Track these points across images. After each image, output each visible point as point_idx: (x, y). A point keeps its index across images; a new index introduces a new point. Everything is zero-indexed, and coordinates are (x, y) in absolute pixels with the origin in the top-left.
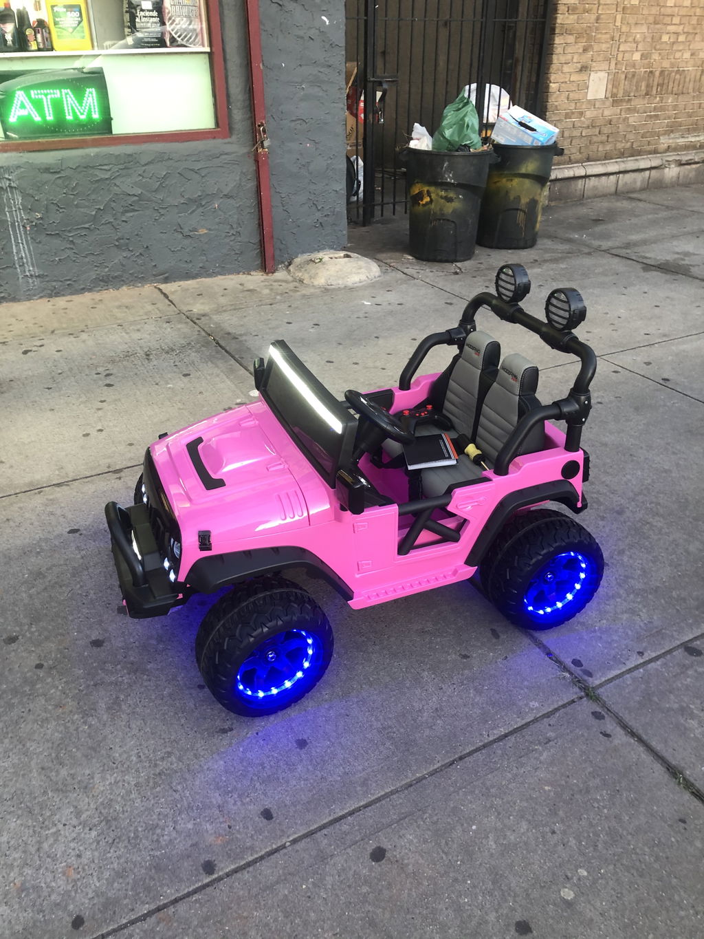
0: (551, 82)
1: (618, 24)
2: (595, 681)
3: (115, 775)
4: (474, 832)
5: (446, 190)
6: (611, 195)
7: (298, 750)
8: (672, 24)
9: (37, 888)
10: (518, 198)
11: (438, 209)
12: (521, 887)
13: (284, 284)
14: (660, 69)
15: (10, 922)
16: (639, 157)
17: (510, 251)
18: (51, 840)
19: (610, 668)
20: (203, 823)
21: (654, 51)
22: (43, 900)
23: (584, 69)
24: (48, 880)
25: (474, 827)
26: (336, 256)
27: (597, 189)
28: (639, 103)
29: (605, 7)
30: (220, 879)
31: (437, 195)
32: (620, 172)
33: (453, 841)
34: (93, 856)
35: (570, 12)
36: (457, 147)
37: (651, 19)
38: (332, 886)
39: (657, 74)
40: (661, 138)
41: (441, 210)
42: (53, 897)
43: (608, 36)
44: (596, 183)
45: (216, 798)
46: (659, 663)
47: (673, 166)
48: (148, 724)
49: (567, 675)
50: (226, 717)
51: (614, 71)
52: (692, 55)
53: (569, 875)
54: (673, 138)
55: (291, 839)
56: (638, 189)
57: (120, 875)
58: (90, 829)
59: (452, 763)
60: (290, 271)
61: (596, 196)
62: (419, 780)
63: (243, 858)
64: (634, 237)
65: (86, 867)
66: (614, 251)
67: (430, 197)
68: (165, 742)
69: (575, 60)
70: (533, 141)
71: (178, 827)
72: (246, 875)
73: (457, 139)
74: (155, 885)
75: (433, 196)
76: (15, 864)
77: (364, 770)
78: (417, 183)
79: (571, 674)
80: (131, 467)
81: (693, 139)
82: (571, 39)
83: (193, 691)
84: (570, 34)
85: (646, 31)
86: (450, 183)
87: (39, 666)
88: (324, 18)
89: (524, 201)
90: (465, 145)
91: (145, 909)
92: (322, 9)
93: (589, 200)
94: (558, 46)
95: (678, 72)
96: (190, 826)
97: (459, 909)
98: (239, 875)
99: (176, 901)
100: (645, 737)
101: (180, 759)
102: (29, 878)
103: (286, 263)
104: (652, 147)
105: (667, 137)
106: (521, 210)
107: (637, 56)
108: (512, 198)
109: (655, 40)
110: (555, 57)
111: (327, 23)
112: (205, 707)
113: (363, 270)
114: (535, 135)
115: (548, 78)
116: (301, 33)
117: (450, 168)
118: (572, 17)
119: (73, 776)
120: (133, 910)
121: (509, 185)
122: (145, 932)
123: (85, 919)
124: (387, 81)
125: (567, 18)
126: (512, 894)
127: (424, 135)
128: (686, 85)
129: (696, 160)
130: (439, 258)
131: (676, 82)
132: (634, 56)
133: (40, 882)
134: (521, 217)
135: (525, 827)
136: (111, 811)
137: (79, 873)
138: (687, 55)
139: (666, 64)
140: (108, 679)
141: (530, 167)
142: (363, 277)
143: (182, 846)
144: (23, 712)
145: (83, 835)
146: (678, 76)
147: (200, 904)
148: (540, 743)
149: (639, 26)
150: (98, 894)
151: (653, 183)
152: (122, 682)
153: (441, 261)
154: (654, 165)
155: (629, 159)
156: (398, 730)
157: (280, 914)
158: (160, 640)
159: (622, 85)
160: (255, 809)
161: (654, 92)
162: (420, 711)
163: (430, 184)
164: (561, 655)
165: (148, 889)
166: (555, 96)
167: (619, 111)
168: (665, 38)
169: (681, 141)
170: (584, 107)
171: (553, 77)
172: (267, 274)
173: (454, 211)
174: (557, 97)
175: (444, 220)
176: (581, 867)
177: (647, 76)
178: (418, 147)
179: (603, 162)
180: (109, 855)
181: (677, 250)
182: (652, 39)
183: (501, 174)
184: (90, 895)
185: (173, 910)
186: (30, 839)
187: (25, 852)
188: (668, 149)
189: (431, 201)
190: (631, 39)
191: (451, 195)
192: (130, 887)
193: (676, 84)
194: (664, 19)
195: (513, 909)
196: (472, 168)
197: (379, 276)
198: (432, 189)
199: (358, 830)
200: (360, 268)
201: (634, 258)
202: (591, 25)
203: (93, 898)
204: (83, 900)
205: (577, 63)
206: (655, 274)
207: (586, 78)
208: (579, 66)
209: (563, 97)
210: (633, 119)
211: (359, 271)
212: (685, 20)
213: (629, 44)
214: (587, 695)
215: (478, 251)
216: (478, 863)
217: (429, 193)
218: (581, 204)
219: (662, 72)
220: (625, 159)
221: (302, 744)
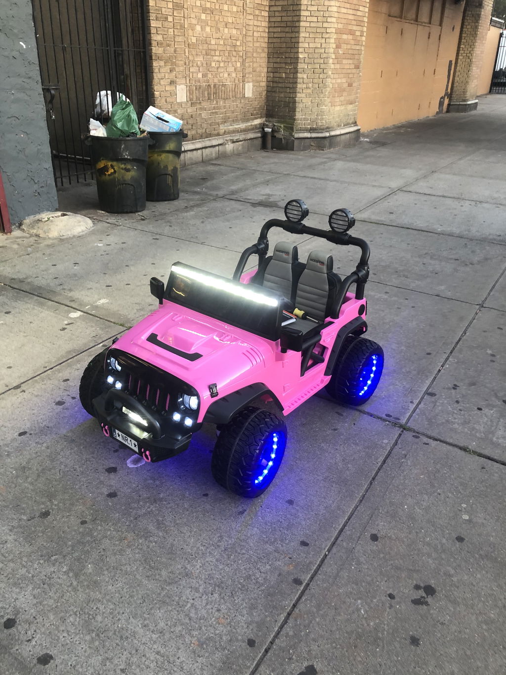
0: (155, 91)
1: (187, 54)
2: (403, 421)
3: (199, 561)
4: (407, 508)
5: (125, 164)
6: (200, 162)
7: (291, 506)
8: (216, 56)
9: (209, 639)
10: (166, 167)
11: (121, 177)
12: (446, 523)
13: (25, 239)
14: (213, 84)
15: (211, 665)
16: (210, 138)
17: (166, 202)
18: (193, 611)
19: (405, 413)
20: (275, 563)
21: (208, 72)
22: (220, 643)
23: (172, 83)
24: (213, 632)
25: (406, 507)
26: (56, 215)
27: (192, 159)
28: (205, 104)
29: (178, 43)
30: (308, 585)
31: (119, 167)
32: (202, 148)
33: (402, 517)
34: (227, 606)
35: (159, 45)
36: (127, 135)
37: (204, 52)
38: (365, 561)
39: (212, 86)
40: (220, 126)
41: (123, 177)
42: (224, 638)
43: (182, 62)
44: (191, 156)
45: (270, 548)
46: (422, 404)
47: (229, 143)
48: (192, 527)
49: (387, 422)
50: (236, 505)
51: (189, 84)
52: (229, 75)
53: (460, 509)
54: (226, 126)
55: (326, 550)
56: (214, 158)
57: (252, 607)
58: (212, 594)
59: (371, 483)
60: (24, 229)
61: (192, 164)
62: (363, 496)
63: (311, 570)
64: (234, 188)
65: (229, 614)
66: (228, 197)
67: (114, 169)
68: (212, 532)
69: (166, 77)
70: (170, 129)
71: (262, 571)
72: (319, 576)
73: (127, 129)
74: (276, 603)
75: (116, 168)
76: (183, 633)
77: (333, 502)
78: (102, 160)
79: (389, 422)
80: (24, 382)
81: (237, 127)
82: (162, 63)
83: (202, 499)
84: (161, 60)
85: (202, 59)
86: (127, 159)
87: (83, 523)
88: (21, 43)
89: (170, 168)
90: (133, 133)
91: (282, 617)
92: (19, 37)
93: (190, 167)
94: (155, 68)
95: (223, 85)
96: (268, 567)
97: (428, 544)
98: (316, 578)
99: (294, 606)
100: (442, 439)
101: (230, 537)
102: (200, 636)
103: (17, 224)
104: (216, 132)
105: (223, 125)
106: (169, 175)
107: (200, 75)
108: (162, 167)
109: (208, 65)
110: (155, 75)
111: (24, 47)
112: (218, 505)
113: (82, 223)
114: (169, 125)
115: (153, 88)
116: (6, 53)
117: (126, 149)
118: (160, 49)
119: (171, 572)
120: (276, 621)
121: (159, 158)
122: (293, 627)
123: (254, 639)
124: (53, 89)
125: (158, 49)
126: (444, 527)
127: (99, 127)
128: (228, 94)
129: (241, 139)
130: (126, 210)
131: (223, 92)
132: (198, 75)
133: (208, 635)
134: (169, 179)
135: (427, 497)
136: (215, 580)
137: (227, 619)
138: (226, 75)
139: (216, 80)
140: (140, 512)
141: (171, 146)
142: (84, 228)
143: (273, 579)
144: (100, 552)
145: (210, 599)
146: (223, 88)
147: (309, 600)
148: (403, 458)
149: (198, 56)
150: (249, 624)
151: (221, 154)
152: (152, 511)
153: (127, 213)
154: (220, 143)
155: (206, 139)
156: (333, 477)
157: (353, 585)
158: (152, 478)
159: (194, 93)
160: (295, 544)
161: (212, 98)
162: (335, 463)
163: (112, 160)
164: (379, 414)
165: (275, 607)
166: (158, 100)
167: (195, 109)
168: (213, 64)
169: (231, 128)
170: (176, 107)
171: (156, 88)
172: (6, 234)
173: (132, 177)
174: (160, 100)
175: (126, 184)
176: (462, 503)
177: (207, 87)
178: (96, 135)
179: (192, 142)
180: (237, 601)
181: (262, 193)
182: (206, 64)
183: (154, 151)
184: (245, 626)
185: (298, 610)
186: (179, 616)
187: (182, 624)
188: (225, 133)
189: (115, 172)
190: (195, 65)
191: (129, 167)
192: (263, 611)
193: (223, 94)
194: (211, 52)
195: (450, 534)
196: (140, 148)
197: (93, 227)
198: (115, 163)
199: (356, 531)
200: (80, 222)
201: (242, 200)
202: (172, 55)
203: (248, 626)
204: (243, 631)
205: (168, 79)
206: (260, 208)
207: (174, 89)
208: (169, 80)
209: (163, 100)
210: (204, 115)
211: (80, 224)
212: (222, 53)
213: (195, 68)
214: (404, 429)
215: (149, 204)
216: (420, 521)
217: (112, 167)
218: (186, 169)
219: (215, 86)
220: (203, 140)
221: (291, 502)
